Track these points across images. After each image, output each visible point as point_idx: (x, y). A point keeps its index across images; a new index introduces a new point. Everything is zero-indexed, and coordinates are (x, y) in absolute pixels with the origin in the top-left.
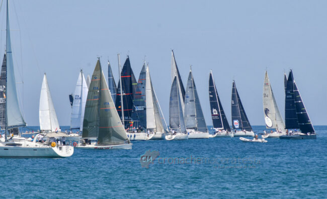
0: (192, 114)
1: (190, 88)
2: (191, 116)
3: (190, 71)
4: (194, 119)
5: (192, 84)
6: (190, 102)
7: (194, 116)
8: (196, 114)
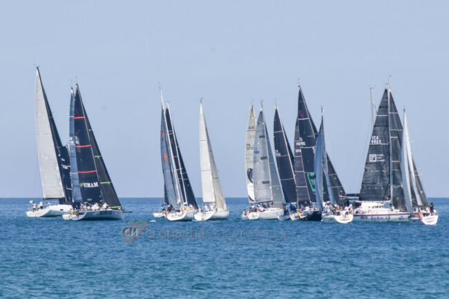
0: (264, 180)
1: (261, 137)
2: (264, 183)
3: (261, 109)
4: (268, 188)
5: (263, 131)
6: (261, 161)
7: (268, 182)
8: (270, 181)
